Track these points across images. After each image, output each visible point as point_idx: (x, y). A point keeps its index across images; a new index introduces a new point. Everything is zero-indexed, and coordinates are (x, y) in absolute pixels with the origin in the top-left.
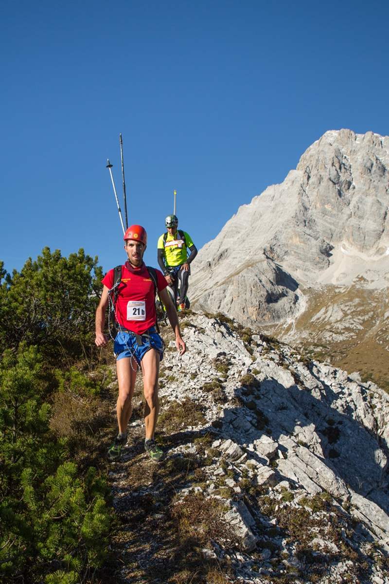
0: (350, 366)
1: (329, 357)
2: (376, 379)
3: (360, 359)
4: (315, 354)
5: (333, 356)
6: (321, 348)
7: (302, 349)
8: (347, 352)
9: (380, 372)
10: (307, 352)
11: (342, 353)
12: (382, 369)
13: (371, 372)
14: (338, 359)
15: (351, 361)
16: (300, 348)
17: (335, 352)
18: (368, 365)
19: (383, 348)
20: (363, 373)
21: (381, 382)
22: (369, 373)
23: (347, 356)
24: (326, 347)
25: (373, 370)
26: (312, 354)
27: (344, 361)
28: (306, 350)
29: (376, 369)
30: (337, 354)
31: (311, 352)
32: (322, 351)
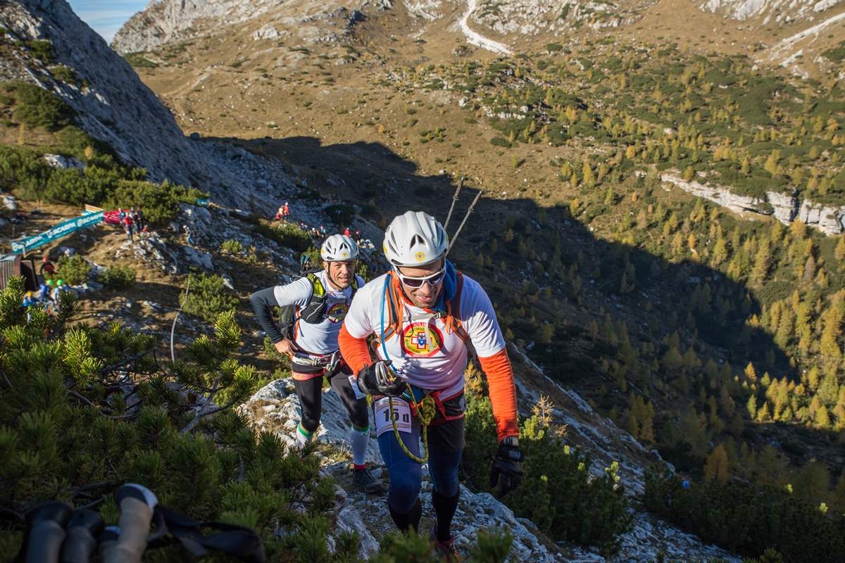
0: (646, 32)
1: (617, 19)
2: (683, 52)
3: (660, 23)
4: (595, 15)
5: (621, 18)
6: (605, 5)
7: (577, 7)
8: (643, 12)
9: (689, 41)
10: (584, 11)
11: (635, 13)
12: (692, 38)
13: (676, 41)
14: (629, 21)
15: (647, 25)
16: (574, 5)
17: (625, 12)
18: (673, 31)
19: (696, 7)
20: (664, 43)
21: (690, 56)
22: (672, 43)
23: (642, 17)
24: (612, 4)
25: (678, 39)
26: (592, 15)
27: (638, 25)
28: (583, 8)
29: (683, 37)
30: (628, 14)
31: (589, 11)
32: (606, 10)
